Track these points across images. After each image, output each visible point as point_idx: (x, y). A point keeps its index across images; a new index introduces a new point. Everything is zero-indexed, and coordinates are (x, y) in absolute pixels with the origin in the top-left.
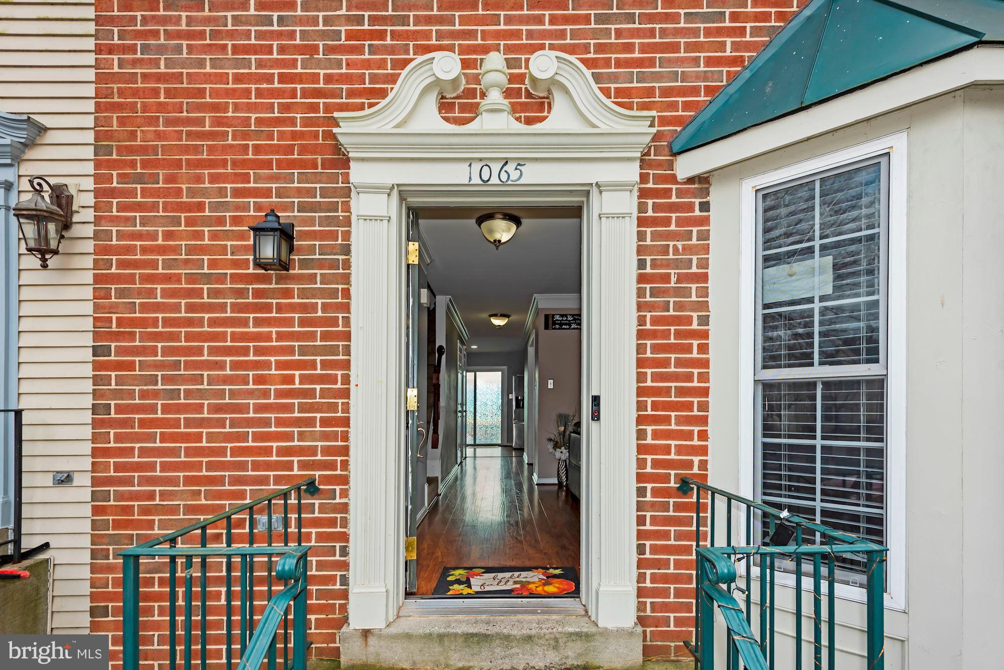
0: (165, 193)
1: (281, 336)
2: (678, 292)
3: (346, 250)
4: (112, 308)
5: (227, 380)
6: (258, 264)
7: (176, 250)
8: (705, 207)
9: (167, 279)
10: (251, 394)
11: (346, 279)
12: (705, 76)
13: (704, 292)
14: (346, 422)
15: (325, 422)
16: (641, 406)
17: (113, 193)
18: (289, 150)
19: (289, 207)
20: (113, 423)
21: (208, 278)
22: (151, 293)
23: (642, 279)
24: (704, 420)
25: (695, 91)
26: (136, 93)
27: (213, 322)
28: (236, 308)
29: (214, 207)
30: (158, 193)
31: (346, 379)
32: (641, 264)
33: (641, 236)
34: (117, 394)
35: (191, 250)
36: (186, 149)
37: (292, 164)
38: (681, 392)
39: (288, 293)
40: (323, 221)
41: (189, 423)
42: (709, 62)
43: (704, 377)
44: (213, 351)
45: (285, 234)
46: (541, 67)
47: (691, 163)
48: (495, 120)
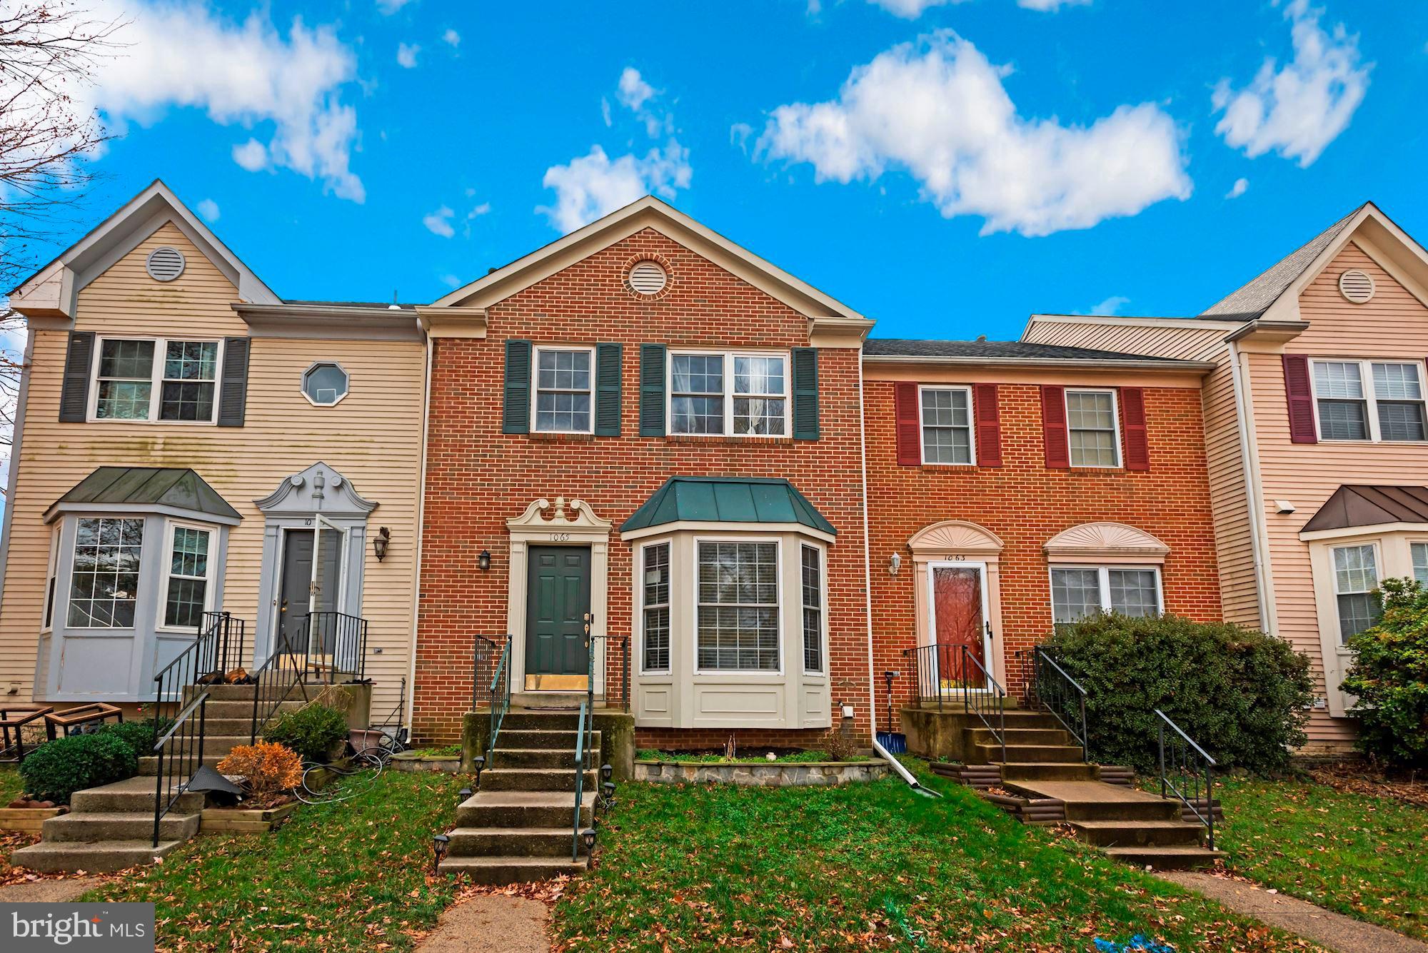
0: (447, 542)
1: (484, 592)
2: (621, 579)
3: (508, 562)
4: (427, 581)
5: (466, 607)
6: (479, 567)
7: (450, 561)
8: (631, 550)
9: (446, 571)
10: (473, 612)
11: (508, 572)
12: (631, 506)
13: (630, 579)
14: (506, 622)
15: (498, 622)
16: (608, 619)
17: (429, 542)
18: (490, 528)
19: (489, 547)
20: (425, 621)
21: (460, 571)
22: (440, 576)
23: (609, 574)
24: (629, 624)
25: (628, 511)
26: (438, 508)
27: (461, 586)
28: (469, 581)
29: (463, 547)
30: (444, 542)
31: (507, 607)
32: (609, 569)
33: (609, 559)
34: (427, 611)
35: (454, 561)
36: (454, 528)
37: (491, 533)
39: (487, 577)
40: (500, 552)
41: (451, 621)
42: (632, 501)
43: (629, 609)
44: (461, 596)
45: (487, 556)
46: (575, 504)
47: (626, 536)
48: (560, 520)
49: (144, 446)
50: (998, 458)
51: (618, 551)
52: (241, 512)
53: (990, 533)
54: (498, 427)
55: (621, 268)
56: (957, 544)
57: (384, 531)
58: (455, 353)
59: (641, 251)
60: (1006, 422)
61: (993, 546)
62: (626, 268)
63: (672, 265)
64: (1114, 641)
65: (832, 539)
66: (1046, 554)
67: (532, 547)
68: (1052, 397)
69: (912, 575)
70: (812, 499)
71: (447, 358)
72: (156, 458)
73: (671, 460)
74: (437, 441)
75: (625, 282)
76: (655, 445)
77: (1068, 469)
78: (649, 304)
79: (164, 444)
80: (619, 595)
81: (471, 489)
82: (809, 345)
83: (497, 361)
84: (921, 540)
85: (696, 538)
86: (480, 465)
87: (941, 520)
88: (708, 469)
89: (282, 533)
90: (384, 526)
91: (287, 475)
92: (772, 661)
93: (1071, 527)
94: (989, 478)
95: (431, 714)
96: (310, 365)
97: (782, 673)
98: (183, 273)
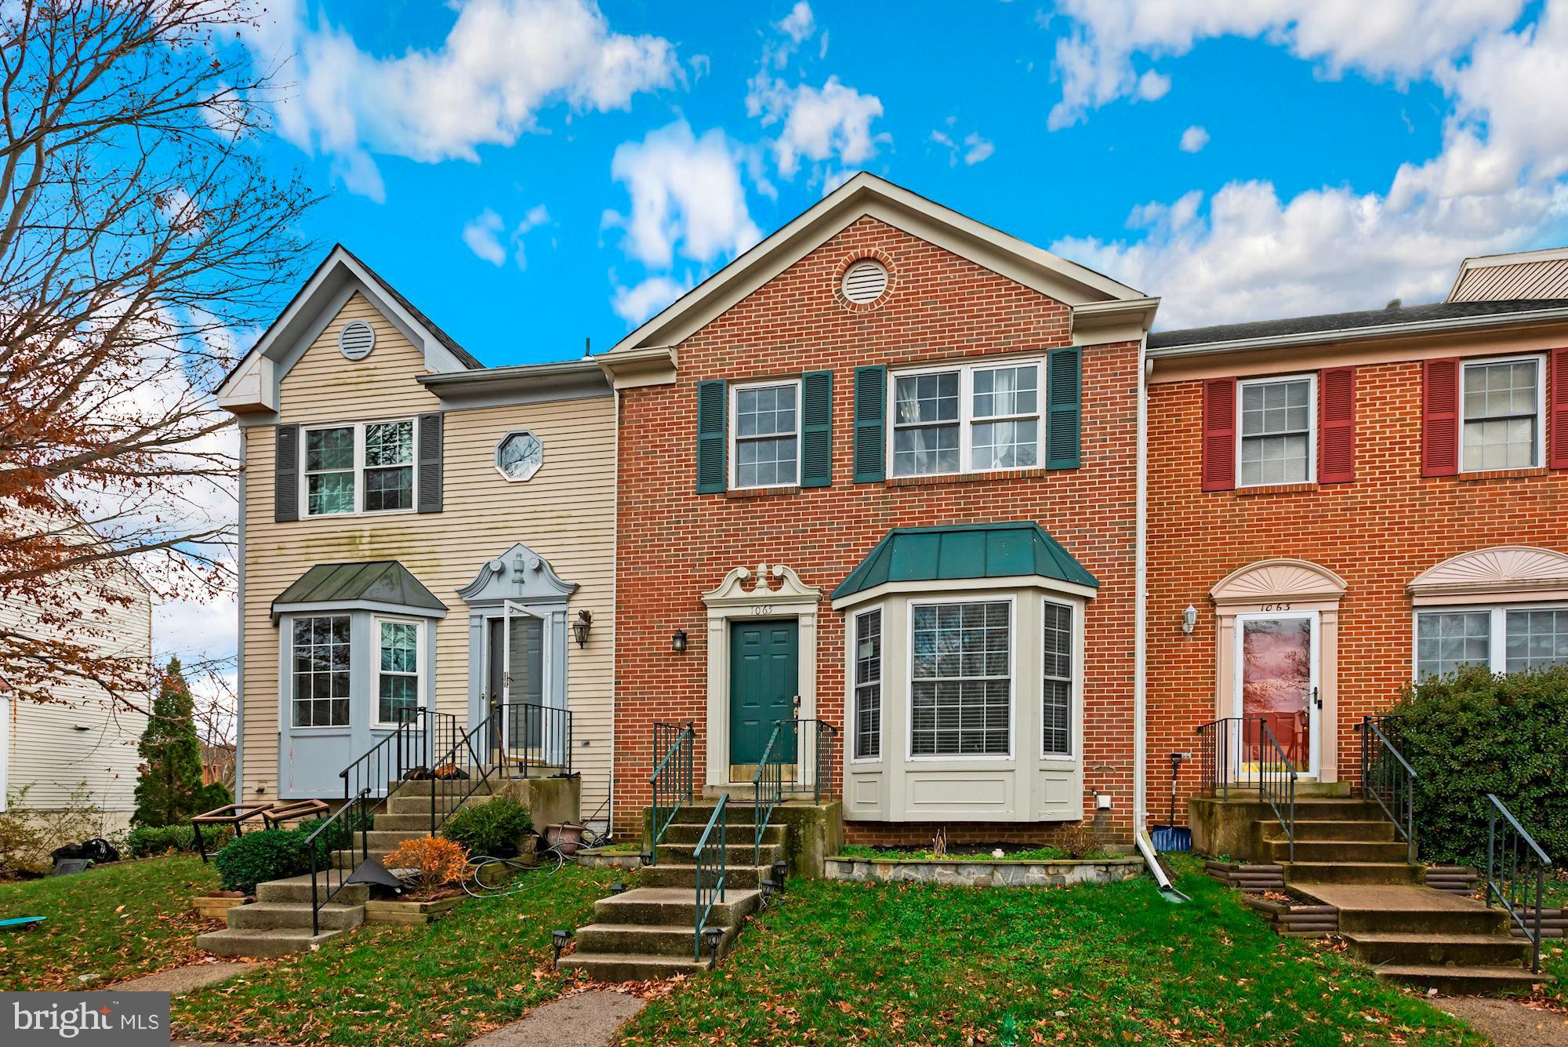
0: (641, 623)
1: (682, 676)
2: (833, 655)
3: (706, 642)
4: (621, 667)
5: (663, 693)
6: (674, 649)
7: (644, 644)
8: (843, 620)
9: (641, 655)
10: (671, 698)
11: (706, 653)
12: (843, 569)
13: (843, 654)
14: (705, 708)
15: (698, 709)
16: (818, 700)
17: (622, 623)
18: (685, 604)
19: (685, 626)
20: (621, 710)
21: (655, 654)
22: (635, 661)
23: (819, 649)
24: (842, 706)
25: (840, 574)
26: (630, 585)
27: (657, 672)
28: (666, 665)
29: (658, 627)
30: (638, 623)
31: (706, 692)
32: (819, 644)
33: (818, 633)
34: (623, 699)
35: (649, 644)
36: (649, 606)
37: (687, 610)
38: (833, 694)
39: (685, 659)
40: (698, 631)
41: (649, 710)
42: (845, 563)
43: (843, 688)
44: (657, 682)
45: (683, 637)
46: (777, 571)
47: (838, 604)
48: (762, 591)
49: (353, 540)
50: (1350, 469)
51: (830, 622)
52: (445, 603)
53: (1329, 572)
54: (693, 487)
55: (833, 273)
56: (1279, 590)
57: (586, 616)
58: (643, 405)
59: (857, 247)
60: (1365, 421)
61: (1332, 588)
62: (838, 273)
63: (896, 260)
65: (1091, 593)
66: (1410, 595)
67: (734, 624)
68: (1440, 374)
69: (1214, 633)
70: (1067, 544)
71: (634, 411)
72: (365, 552)
73: (891, 509)
74: (627, 509)
75: (837, 292)
76: (871, 493)
77: (1455, 476)
78: (865, 317)
79: (371, 536)
80: (829, 672)
81: (665, 562)
82: (1070, 343)
83: (688, 410)
84: (1229, 587)
85: (910, 602)
86: (673, 534)
87: (1256, 560)
88: (936, 517)
89: (485, 623)
90: (584, 609)
91: (485, 560)
92: (999, 744)
93: (1453, 555)
94: (1334, 498)
95: (631, 808)
96: (503, 436)
97: (1012, 757)
98: (373, 349)
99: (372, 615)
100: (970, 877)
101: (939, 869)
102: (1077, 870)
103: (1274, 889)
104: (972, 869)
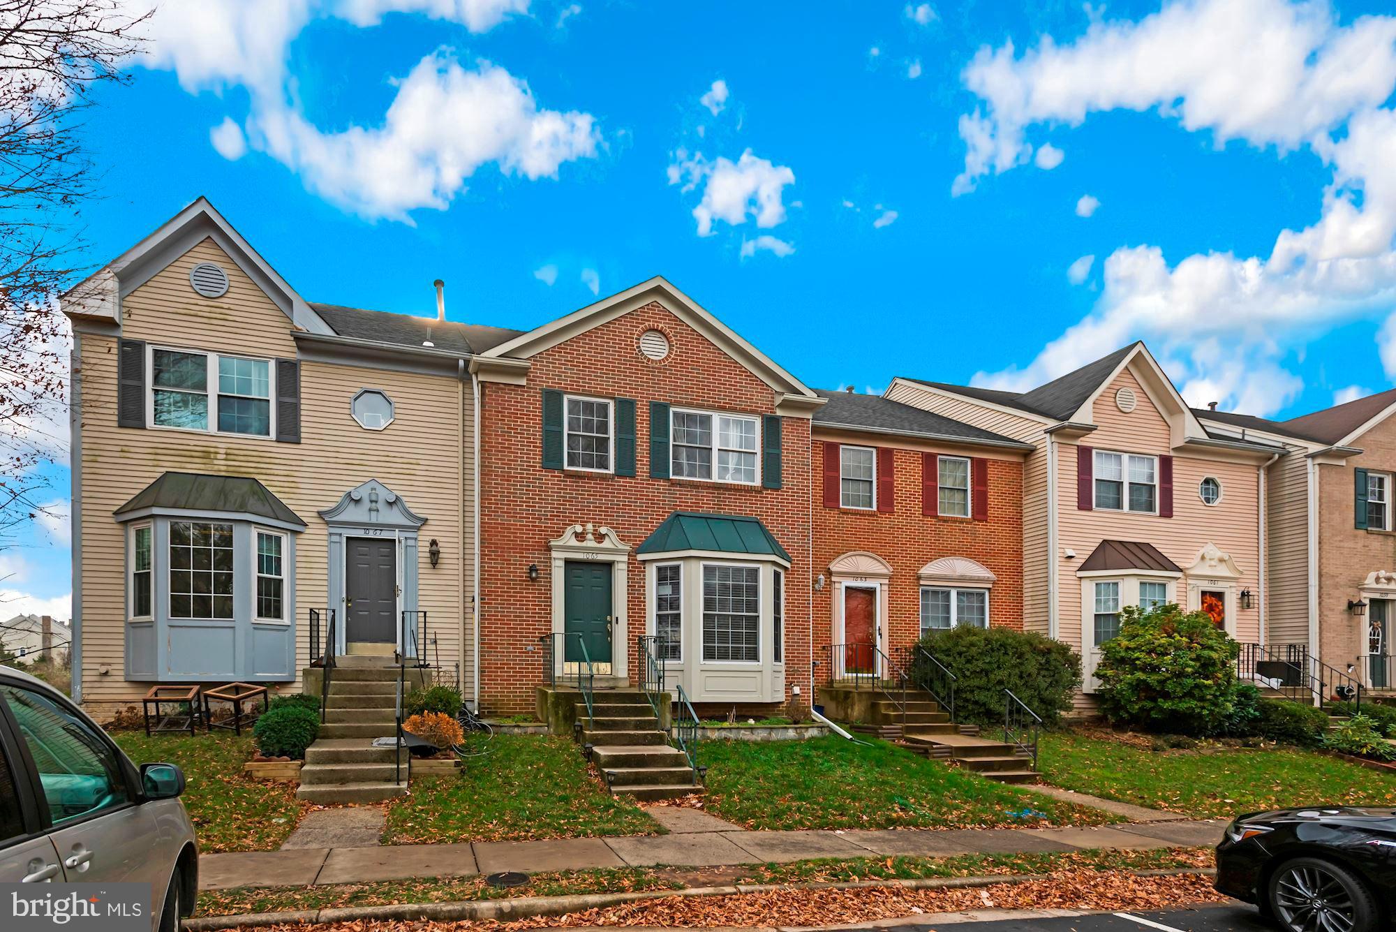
0: (501, 556)
2: (638, 591)
3: (550, 574)
4: (486, 587)
5: (518, 609)
6: (529, 577)
7: (504, 572)
8: (644, 568)
9: (501, 580)
10: (525, 613)
11: (550, 582)
12: (644, 533)
13: (644, 590)
14: (551, 622)
15: (545, 621)
16: (628, 621)
17: (486, 555)
18: (535, 546)
19: (535, 561)
22: (497, 584)
23: (628, 587)
24: (644, 625)
25: (642, 538)
26: (492, 528)
27: (514, 592)
28: (520, 589)
29: (514, 561)
30: (499, 556)
31: (550, 610)
32: (628, 582)
33: (628, 575)
34: (488, 611)
35: (508, 572)
36: (507, 544)
37: (536, 550)
38: (639, 617)
39: (535, 585)
40: (544, 566)
41: (507, 620)
43: (645, 613)
45: (533, 569)
46: (603, 530)
47: (641, 557)
48: (589, 543)
49: (207, 455)
50: (892, 505)
51: (636, 570)
52: (305, 520)
53: (884, 561)
54: (539, 463)
55: (634, 334)
56: (862, 569)
57: (434, 543)
58: (500, 396)
59: (650, 321)
60: (899, 480)
61: (885, 571)
62: (638, 335)
63: (674, 336)
64: (972, 645)
65: (788, 565)
66: (919, 578)
67: (569, 563)
68: (929, 461)
69: (830, 591)
70: (775, 534)
71: (493, 400)
72: (220, 466)
73: (674, 498)
74: (489, 471)
75: (637, 347)
76: (661, 485)
77: (936, 517)
78: (656, 368)
79: (227, 454)
80: (636, 603)
81: (518, 513)
82: (775, 413)
83: (534, 407)
84: (838, 565)
85: (702, 563)
86: (525, 494)
87: (851, 551)
88: (701, 507)
89: (345, 540)
90: (435, 538)
91: (349, 489)
92: (753, 655)
93: (936, 559)
94: (885, 520)
95: (495, 692)
96: (359, 391)
97: (761, 663)
98: (227, 291)
99: (253, 526)
100: (760, 735)
101: (742, 732)
102: (810, 730)
103: (900, 738)
104: (760, 731)
